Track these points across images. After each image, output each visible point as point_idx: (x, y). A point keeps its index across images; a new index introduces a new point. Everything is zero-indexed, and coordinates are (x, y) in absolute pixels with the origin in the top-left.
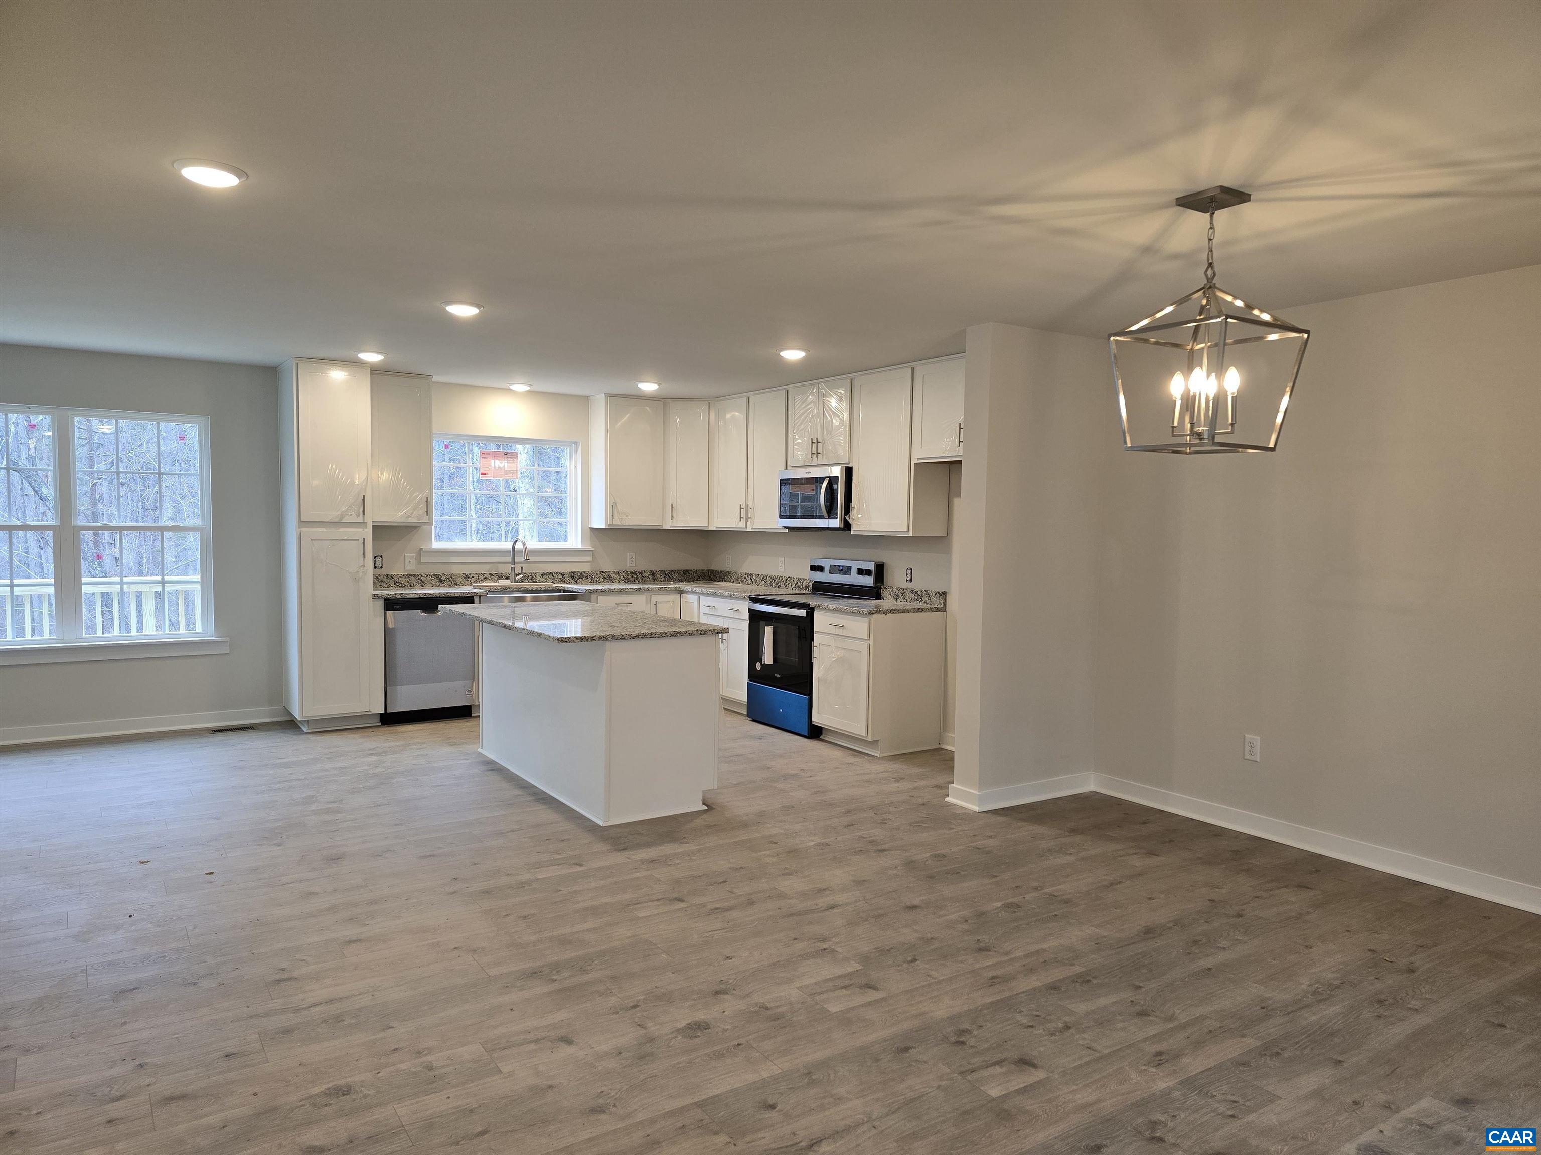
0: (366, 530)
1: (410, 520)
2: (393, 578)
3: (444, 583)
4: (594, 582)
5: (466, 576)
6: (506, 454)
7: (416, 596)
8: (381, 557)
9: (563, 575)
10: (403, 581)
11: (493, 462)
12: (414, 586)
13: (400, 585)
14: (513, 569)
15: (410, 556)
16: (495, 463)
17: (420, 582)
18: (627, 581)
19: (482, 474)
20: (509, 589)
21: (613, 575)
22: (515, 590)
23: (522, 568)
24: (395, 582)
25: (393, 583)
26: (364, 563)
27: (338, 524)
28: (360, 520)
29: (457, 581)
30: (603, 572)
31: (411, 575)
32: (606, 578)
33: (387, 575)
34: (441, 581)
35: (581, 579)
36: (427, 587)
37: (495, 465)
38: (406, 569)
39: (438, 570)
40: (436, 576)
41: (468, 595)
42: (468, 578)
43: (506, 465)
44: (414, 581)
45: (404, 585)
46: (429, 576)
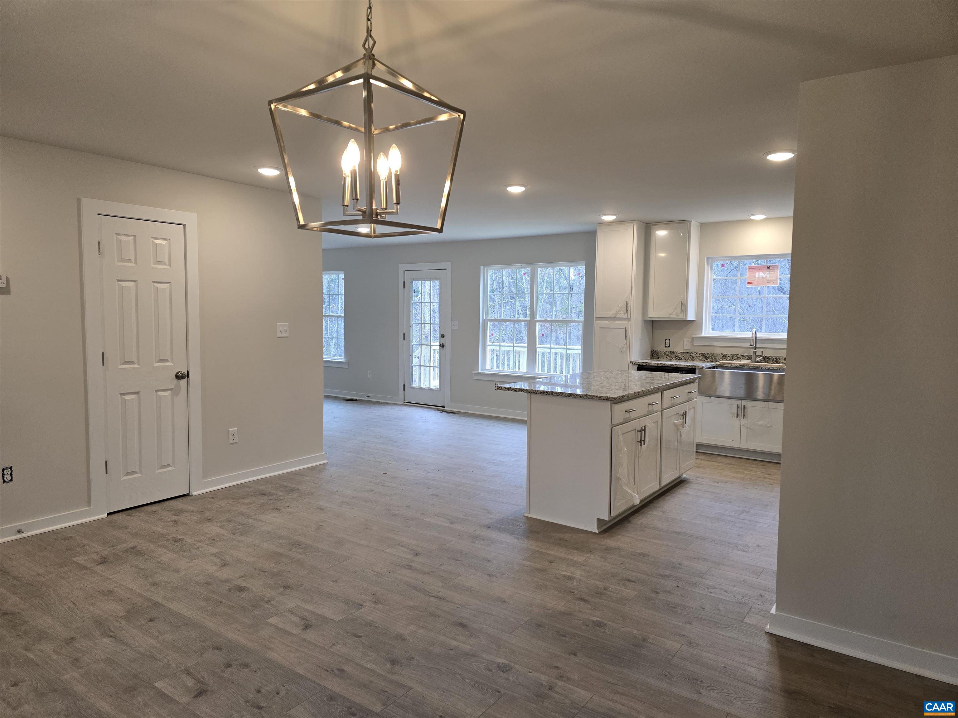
0: (630, 322)
1: (672, 316)
2: (674, 354)
3: (707, 359)
5: (724, 355)
6: (769, 267)
8: (669, 340)
10: (681, 355)
11: (757, 274)
12: (687, 360)
13: (679, 359)
14: (755, 353)
15: (687, 340)
16: (759, 274)
17: (691, 357)
19: (748, 283)
20: (746, 367)
22: (751, 367)
23: (762, 352)
24: (676, 357)
25: (674, 357)
26: (627, 342)
27: (614, 319)
28: (626, 316)
29: (717, 359)
31: (686, 353)
33: (671, 352)
34: (706, 358)
36: (696, 361)
37: (759, 276)
38: (684, 348)
39: (705, 351)
40: (702, 354)
41: (691, 367)
42: (725, 357)
43: (768, 276)
44: (687, 356)
45: (681, 359)
46: (697, 354)
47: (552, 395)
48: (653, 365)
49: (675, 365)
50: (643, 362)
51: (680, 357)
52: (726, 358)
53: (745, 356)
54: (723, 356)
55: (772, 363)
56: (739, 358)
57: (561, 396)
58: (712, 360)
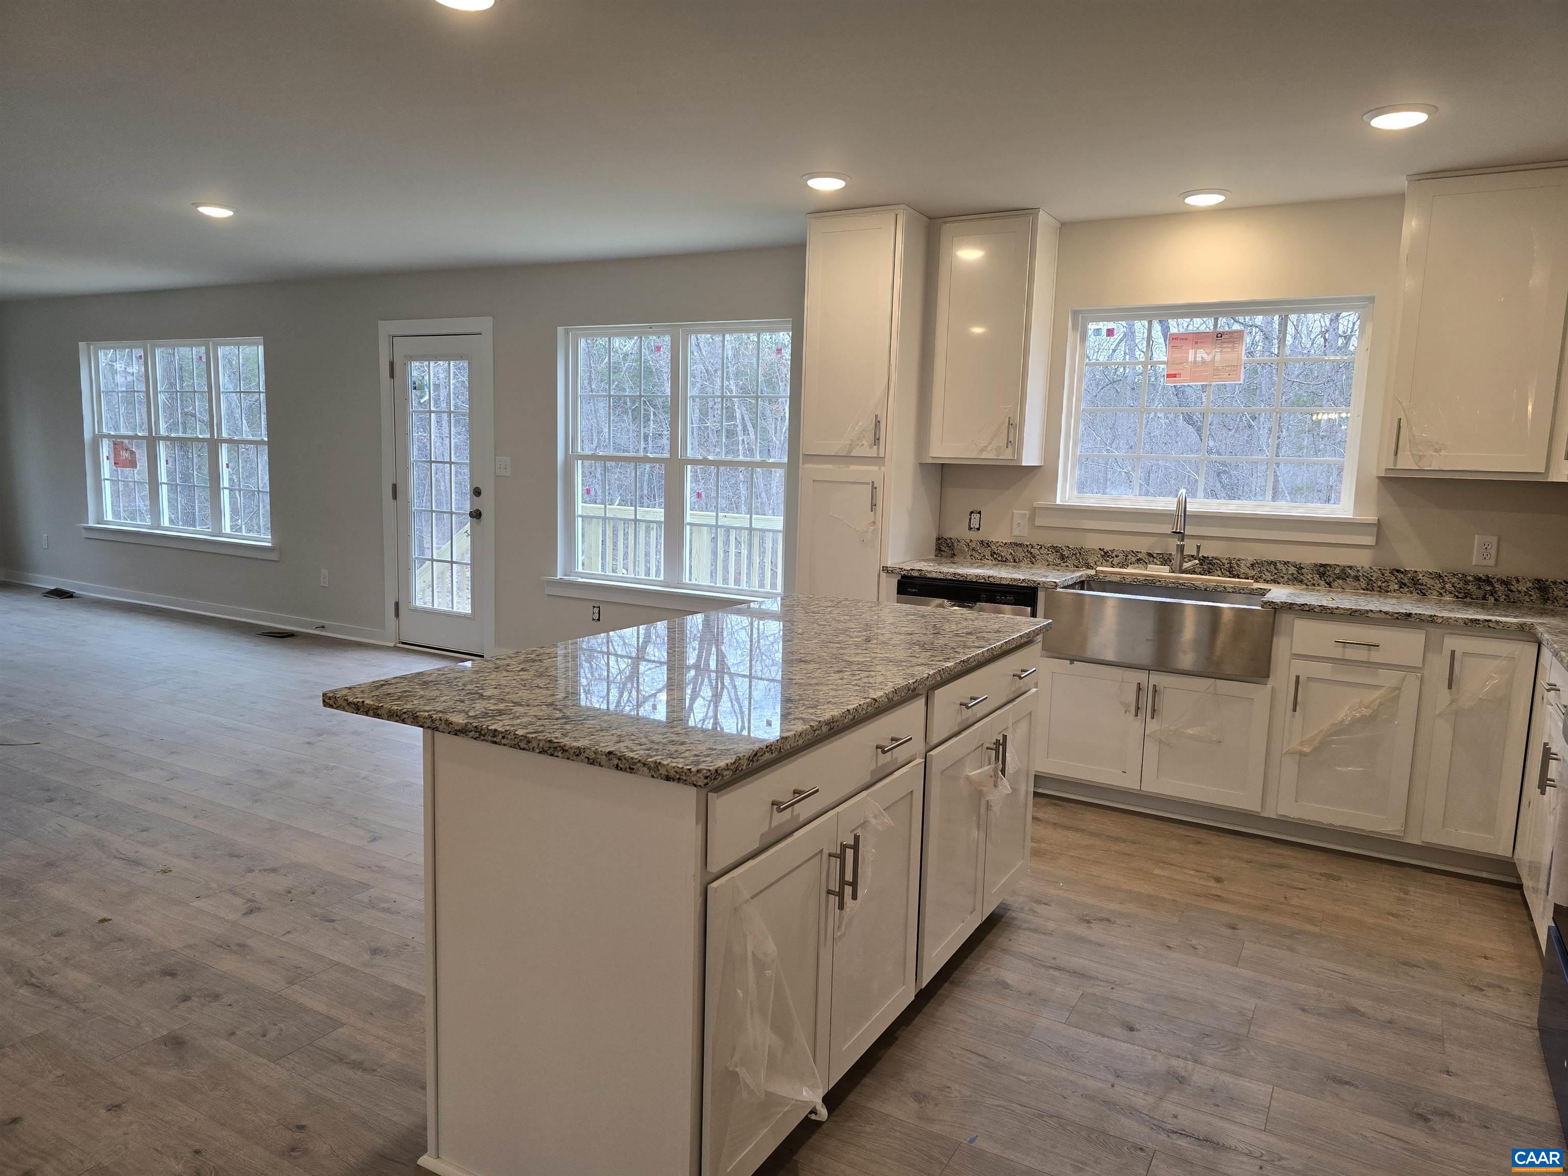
0: (883, 468)
1: (985, 455)
2: (989, 546)
3: (1066, 562)
4: (1373, 590)
5: (1105, 553)
6: (1220, 336)
7: (941, 576)
8: (980, 513)
9: (1299, 568)
10: (1005, 552)
11: (1191, 352)
12: (1020, 561)
13: (1000, 559)
14: (1181, 549)
15: (1020, 514)
16: (1195, 354)
17: (1029, 556)
18: (1464, 597)
19: (1169, 376)
20: (1159, 583)
21: (1425, 580)
22: (1170, 585)
23: (1198, 547)
24: (993, 554)
25: (989, 555)
26: (875, 519)
27: (847, 458)
28: (873, 453)
29: (1090, 561)
30: (1398, 571)
31: (1016, 544)
32: (1405, 585)
33: (982, 542)
34: (1063, 557)
35: (1340, 581)
36: (1040, 565)
37: (1195, 358)
38: (1014, 534)
39: (1059, 540)
40: (1056, 549)
41: (1026, 585)
42: (1108, 556)
43: (1218, 357)
44: (1020, 553)
45: (1004, 559)
46: (1043, 548)
47: (495, 743)
48: (934, 575)
49: (989, 577)
50: (912, 570)
51: (1003, 554)
52: (1111, 560)
53: (1155, 556)
54: (1103, 553)
55: (1220, 573)
56: (1142, 559)
57: (524, 749)
58: (1076, 562)
